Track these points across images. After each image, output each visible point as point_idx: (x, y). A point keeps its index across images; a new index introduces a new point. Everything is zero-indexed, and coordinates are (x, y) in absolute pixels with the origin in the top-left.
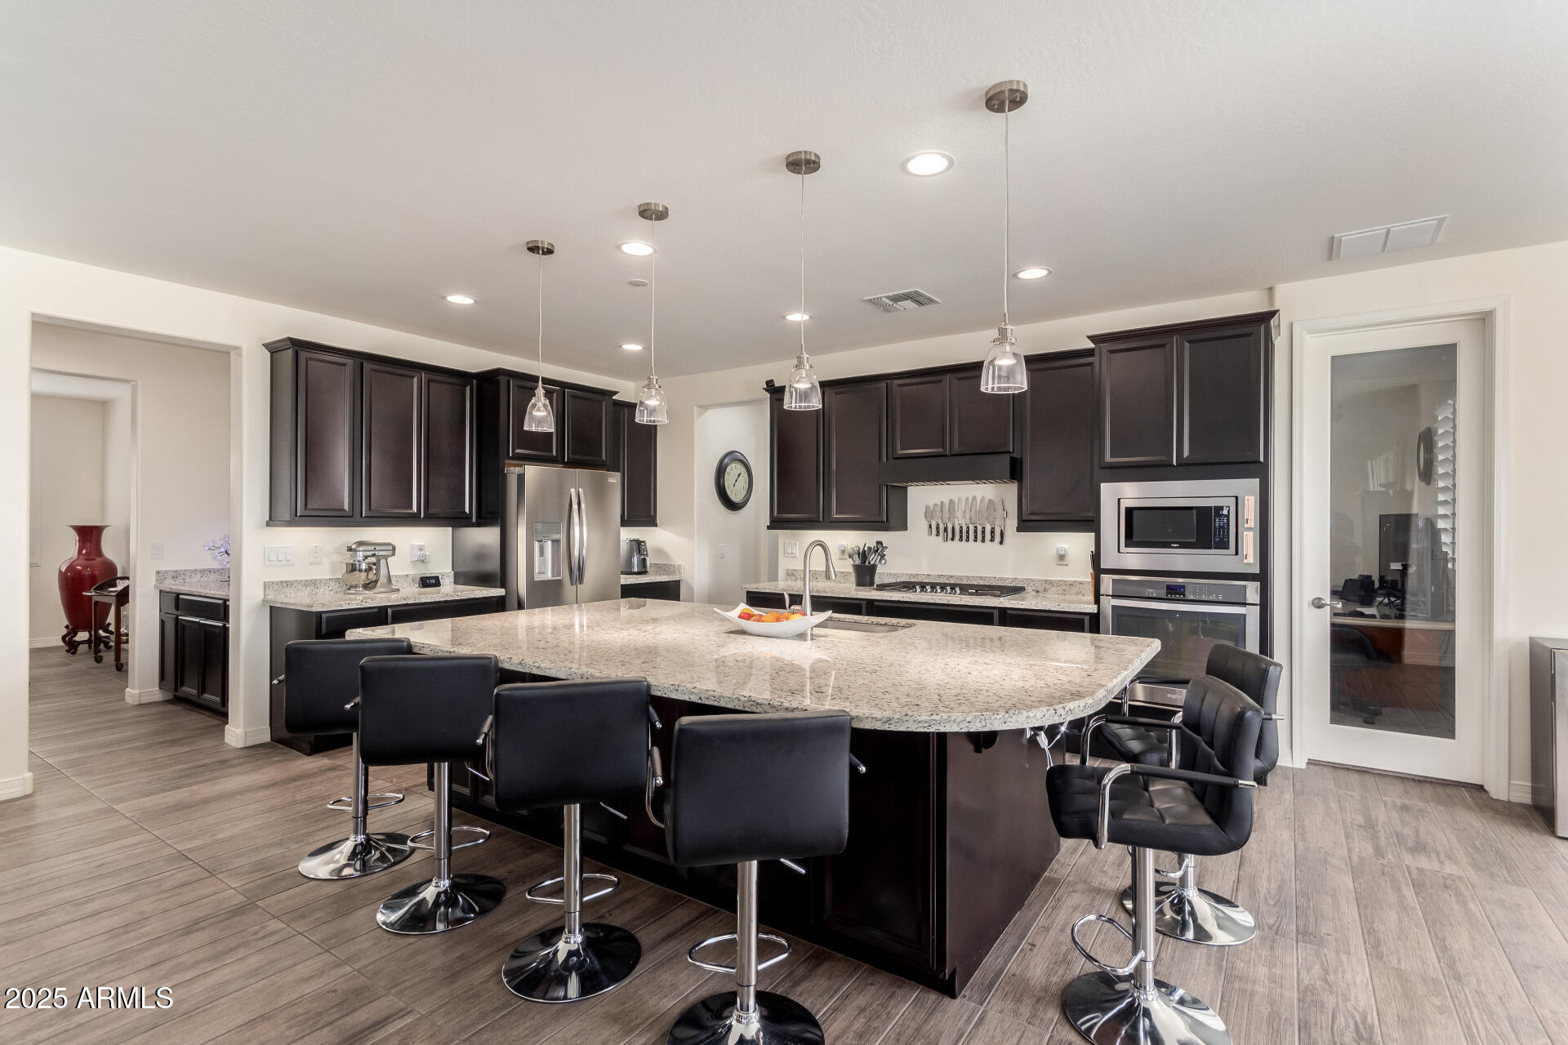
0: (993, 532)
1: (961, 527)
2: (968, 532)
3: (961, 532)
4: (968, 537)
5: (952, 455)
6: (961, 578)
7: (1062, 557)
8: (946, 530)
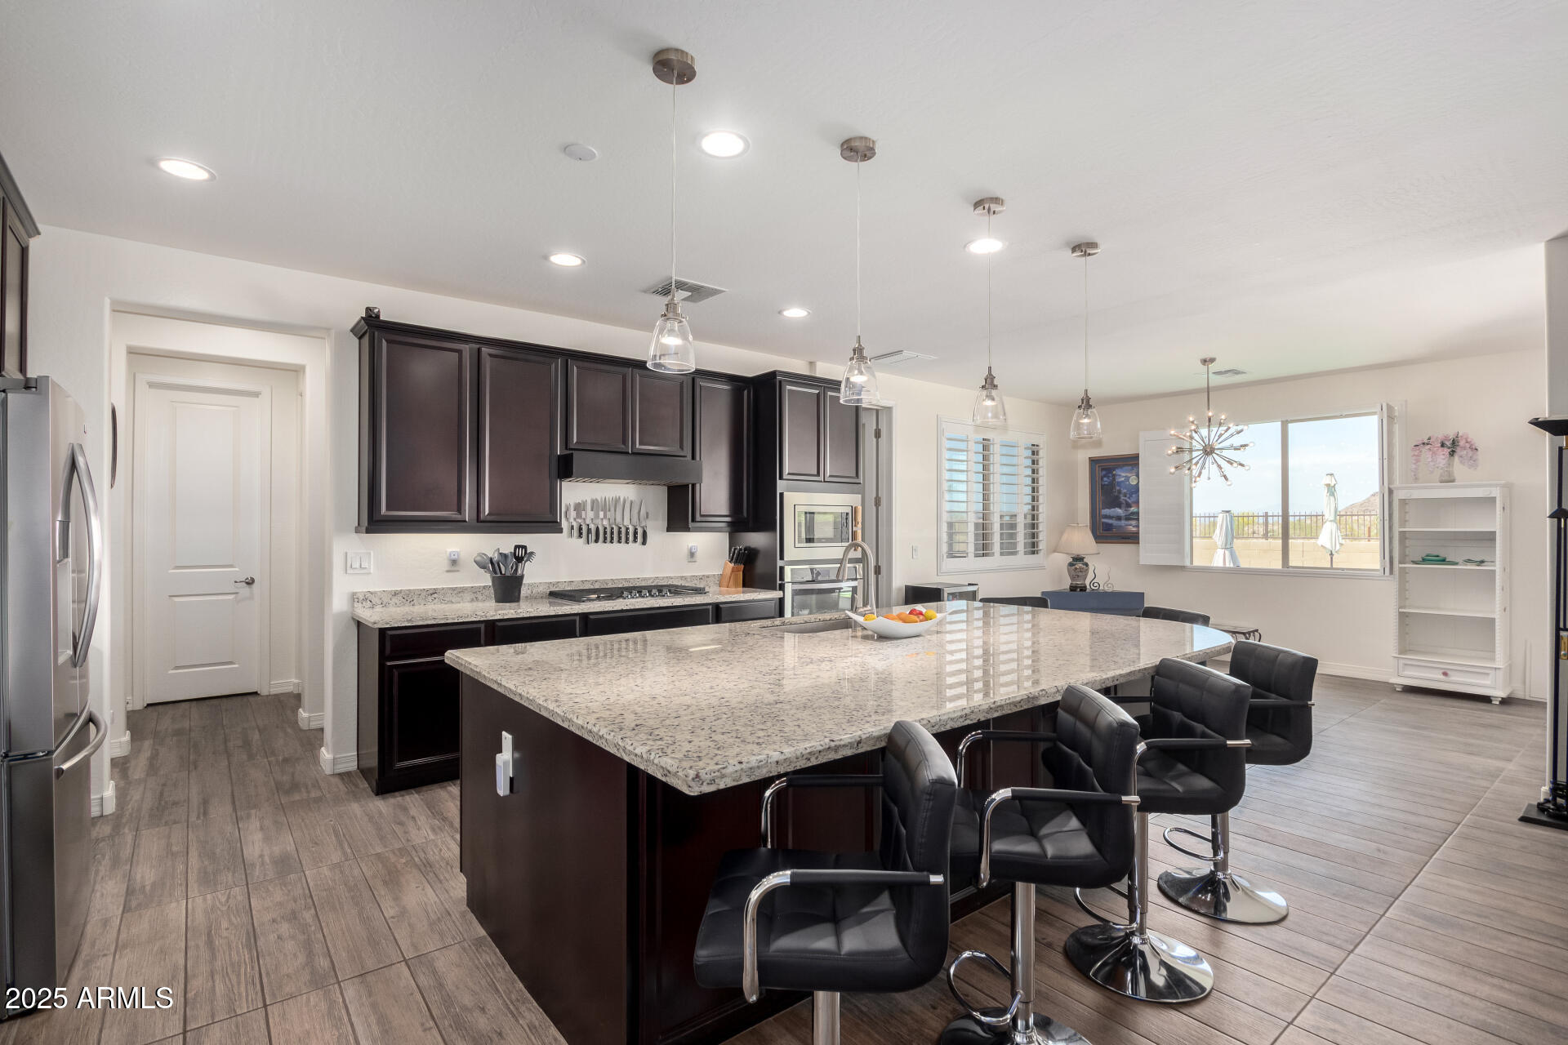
0: (635, 533)
1: (605, 528)
2: (612, 533)
3: (605, 533)
4: (612, 538)
5: (633, 453)
6: (605, 581)
7: (692, 554)
8: (589, 531)
